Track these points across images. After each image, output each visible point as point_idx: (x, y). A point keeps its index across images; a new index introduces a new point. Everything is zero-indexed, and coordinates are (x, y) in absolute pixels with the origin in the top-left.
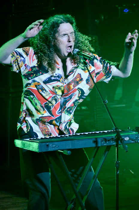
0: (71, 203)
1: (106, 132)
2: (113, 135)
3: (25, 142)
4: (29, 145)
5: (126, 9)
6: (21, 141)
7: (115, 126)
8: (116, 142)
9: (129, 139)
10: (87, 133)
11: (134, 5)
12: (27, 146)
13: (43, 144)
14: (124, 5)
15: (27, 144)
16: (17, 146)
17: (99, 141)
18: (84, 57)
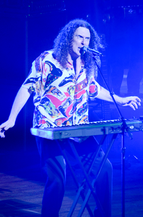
1: (113, 121)
2: (119, 124)
3: (41, 130)
4: (44, 133)
5: (131, 10)
6: (37, 129)
7: (121, 116)
8: (122, 131)
9: (134, 128)
10: (96, 122)
11: (138, 6)
12: (42, 134)
13: (57, 132)
14: (129, 6)
15: (42, 132)
16: (33, 134)
17: (107, 129)
18: (93, 53)
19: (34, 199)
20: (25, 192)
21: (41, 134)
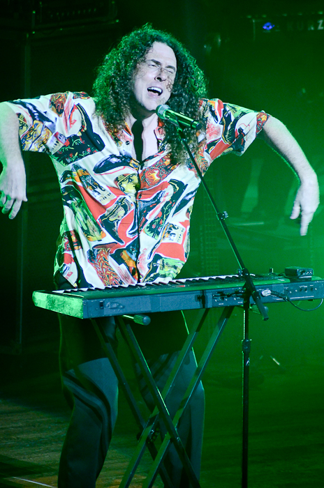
0: (150, 424)
1: (224, 277)
2: (237, 286)
3: (55, 296)
4: (64, 303)
5: (268, 24)
6: (47, 295)
7: (243, 266)
8: (244, 300)
9: (271, 294)
10: (183, 280)
11: (285, 15)
13: (92, 301)
14: (264, 16)
15: (58, 300)
16: (38, 306)
17: (209, 296)
18: (179, 123)
19: (40, 455)
20: (18, 438)
21: (56, 306)
